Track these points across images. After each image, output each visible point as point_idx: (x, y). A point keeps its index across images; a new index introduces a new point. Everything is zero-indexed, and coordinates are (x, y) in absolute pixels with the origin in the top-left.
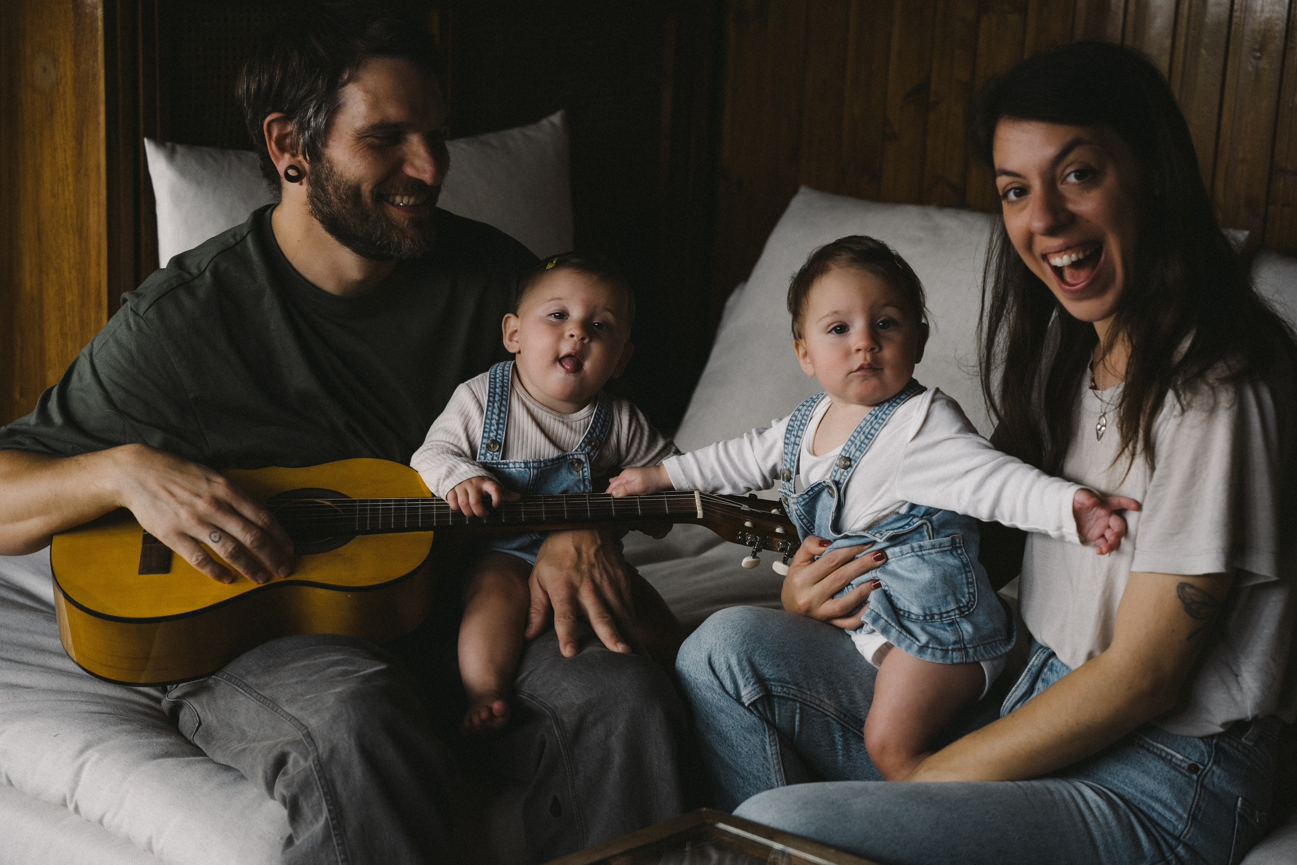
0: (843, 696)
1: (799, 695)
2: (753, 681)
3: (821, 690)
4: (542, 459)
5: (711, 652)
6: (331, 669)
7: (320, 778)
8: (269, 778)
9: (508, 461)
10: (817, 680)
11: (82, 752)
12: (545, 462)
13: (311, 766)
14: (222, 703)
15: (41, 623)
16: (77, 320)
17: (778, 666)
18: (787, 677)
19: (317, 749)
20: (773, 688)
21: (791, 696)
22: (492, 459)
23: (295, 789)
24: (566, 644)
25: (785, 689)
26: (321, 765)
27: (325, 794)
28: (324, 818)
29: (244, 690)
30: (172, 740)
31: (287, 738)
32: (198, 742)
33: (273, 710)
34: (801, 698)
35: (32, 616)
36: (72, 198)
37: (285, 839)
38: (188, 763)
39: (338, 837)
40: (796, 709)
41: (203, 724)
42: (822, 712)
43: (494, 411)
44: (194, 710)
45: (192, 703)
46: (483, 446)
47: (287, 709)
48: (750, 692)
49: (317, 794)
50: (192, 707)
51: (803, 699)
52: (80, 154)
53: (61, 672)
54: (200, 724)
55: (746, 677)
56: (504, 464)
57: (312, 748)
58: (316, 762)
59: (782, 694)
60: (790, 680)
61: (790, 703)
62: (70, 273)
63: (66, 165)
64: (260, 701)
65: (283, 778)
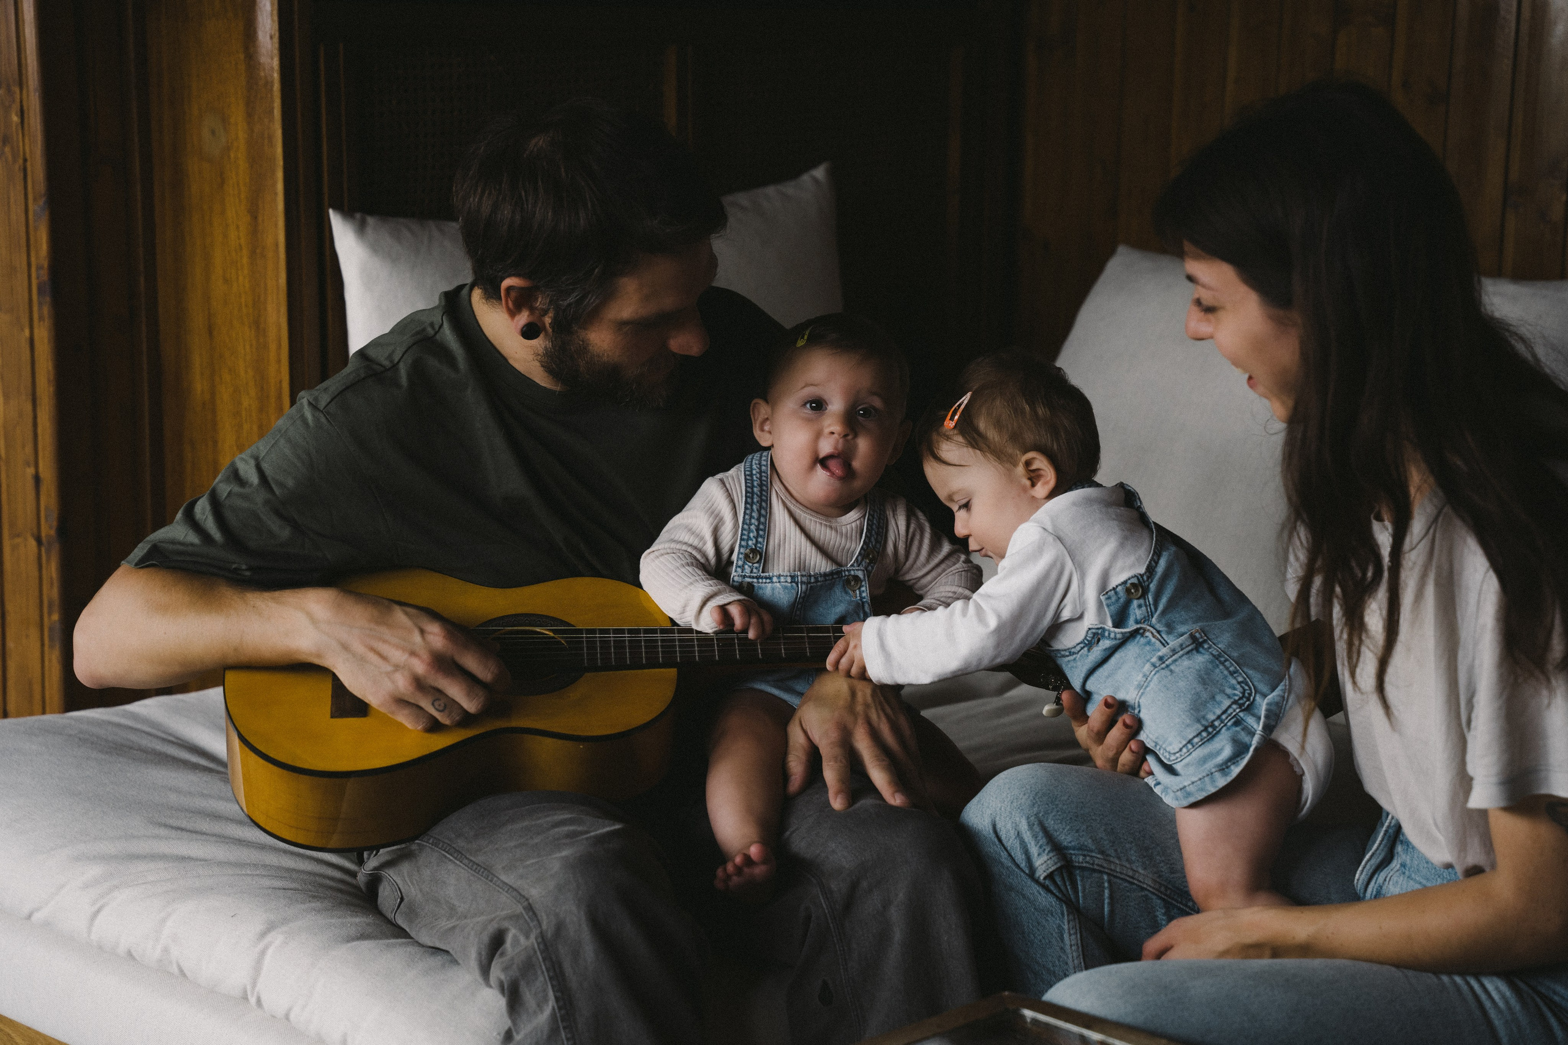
0: (1162, 865)
1: (1105, 865)
2: (1049, 849)
3: (1133, 858)
4: (812, 573)
5: (995, 818)
6: (556, 830)
7: (544, 960)
8: (485, 962)
9: (771, 574)
10: (1128, 846)
11: (263, 935)
12: (816, 576)
13: (533, 945)
14: (427, 873)
15: (213, 785)
16: (255, 428)
17: (1077, 831)
18: (1089, 843)
19: (540, 924)
20: (1074, 857)
21: (1095, 867)
22: (751, 572)
23: (514, 972)
24: (837, 794)
25: (1088, 858)
26: (545, 945)
27: (551, 978)
28: (550, 1007)
29: (454, 857)
30: (370, 919)
31: (505, 912)
32: (400, 922)
33: (487, 879)
34: (1108, 869)
35: (206, 777)
36: (247, 285)
37: (502, 1034)
38: (388, 946)
39: (567, 1030)
40: (1103, 883)
41: (406, 900)
42: (1136, 885)
43: (753, 514)
44: (395, 884)
45: (391, 875)
46: (741, 556)
47: (503, 878)
48: (1045, 862)
49: (541, 979)
50: (392, 880)
51: (1111, 870)
52: (255, 231)
53: (240, 842)
54: (402, 899)
55: (1040, 844)
56: (766, 578)
57: (534, 923)
58: (540, 940)
59: (1084, 865)
60: (1093, 848)
61: (1096, 875)
62: (246, 372)
63: (240, 245)
64: (471, 869)
65: (500, 960)
